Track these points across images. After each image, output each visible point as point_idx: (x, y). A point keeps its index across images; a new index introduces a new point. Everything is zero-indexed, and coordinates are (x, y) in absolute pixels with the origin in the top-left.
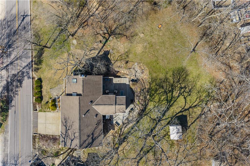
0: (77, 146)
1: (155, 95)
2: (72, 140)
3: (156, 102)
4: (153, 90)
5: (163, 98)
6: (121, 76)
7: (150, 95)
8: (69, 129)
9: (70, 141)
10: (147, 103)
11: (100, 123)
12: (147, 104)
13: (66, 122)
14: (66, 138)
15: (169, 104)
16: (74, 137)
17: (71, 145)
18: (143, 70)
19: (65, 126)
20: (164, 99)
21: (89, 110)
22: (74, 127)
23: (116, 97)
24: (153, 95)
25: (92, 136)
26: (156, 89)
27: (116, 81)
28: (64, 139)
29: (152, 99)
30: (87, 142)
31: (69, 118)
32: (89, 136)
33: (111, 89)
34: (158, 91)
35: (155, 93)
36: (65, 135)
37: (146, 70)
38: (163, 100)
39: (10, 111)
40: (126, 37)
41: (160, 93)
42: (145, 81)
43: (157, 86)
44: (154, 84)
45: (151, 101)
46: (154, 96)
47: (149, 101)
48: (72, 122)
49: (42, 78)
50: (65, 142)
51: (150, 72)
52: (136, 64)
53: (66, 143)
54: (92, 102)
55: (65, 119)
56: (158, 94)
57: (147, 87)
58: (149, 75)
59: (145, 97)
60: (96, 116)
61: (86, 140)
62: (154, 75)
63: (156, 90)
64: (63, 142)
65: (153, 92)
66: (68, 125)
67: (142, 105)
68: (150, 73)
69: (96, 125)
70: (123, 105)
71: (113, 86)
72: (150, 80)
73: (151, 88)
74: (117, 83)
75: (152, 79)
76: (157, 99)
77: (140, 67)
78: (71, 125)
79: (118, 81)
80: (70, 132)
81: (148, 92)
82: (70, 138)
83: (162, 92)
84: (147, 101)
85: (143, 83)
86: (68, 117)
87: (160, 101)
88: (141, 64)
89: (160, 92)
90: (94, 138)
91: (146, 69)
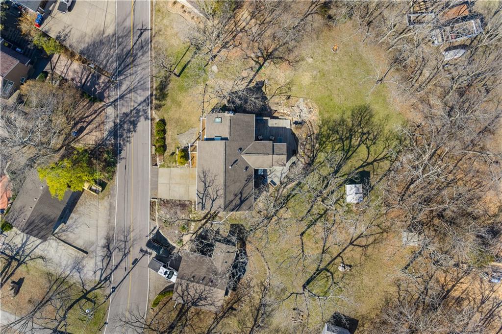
0: (220, 207)
1: (327, 142)
2: (213, 201)
3: (327, 153)
4: (324, 136)
5: (337, 147)
6: (280, 117)
7: (320, 144)
8: (209, 186)
9: (211, 201)
10: (315, 154)
11: (251, 180)
12: (316, 156)
13: (205, 176)
14: (204, 198)
15: (346, 156)
16: (217, 196)
17: (211, 207)
18: (310, 108)
19: (204, 182)
20: (338, 149)
21: (237, 160)
22: (216, 183)
23: (273, 145)
24: (324, 142)
25: (240, 196)
26: (329, 134)
27: (272, 123)
28: (202, 199)
29: (322, 149)
30: (234, 203)
31: (209, 171)
32: (236, 195)
33: (265, 134)
34: (331, 138)
35: (326, 141)
36: (204, 194)
37: (315, 108)
38: (337, 151)
39: (118, 165)
40: (288, 62)
41: (334, 141)
42: (313, 123)
43: (330, 130)
44: (326, 128)
45: (322, 151)
46: (326, 145)
47: (317, 151)
48: (213, 176)
49: (166, 119)
50: (202, 204)
51: (320, 111)
52: (301, 100)
53: (204, 205)
54: (240, 149)
55: (204, 173)
56: (331, 142)
57: (315, 132)
58: (319, 115)
59: (313, 146)
60: (246, 169)
61: (232, 201)
62: (326, 116)
63: (328, 136)
64: (201, 204)
65: (324, 139)
66: (208, 180)
67: (309, 157)
68: (320, 113)
69: (246, 181)
70: (283, 154)
71: (268, 131)
72: (321, 122)
73: (321, 134)
74: (273, 127)
75: (323, 120)
76: (329, 148)
77: (306, 104)
78: (213, 180)
79: (276, 124)
80: (210, 190)
81: (317, 140)
82: (210, 198)
83: (336, 139)
84: (315, 152)
85: (310, 127)
86: (208, 169)
87: (333, 151)
88: (309, 101)
89: (334, 139)
90: (242, 198)
91: (315, 106)
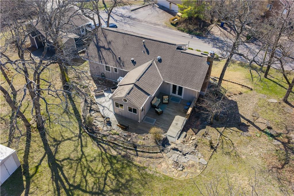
1: (109, 168)
3: (91, 161)
4: (123, 167)
7: (115, 157)
18: (183, 168)
21: (148, 53)
23: (149, 95)
24: (111, 163)
25: (107, 47)
26: (121, 176)
29: (104, 156)
30: (102, 39)
32: (109, 43)
34: (113, 177)
35: (112, 167)
37: (179, 176)
38: (85, 177)
41: (105, 179)
42: (155, 161)
43: (128, 181)
44: (136, 176)
46: (107, 164)
51: (172, 179)
52: (204, 161)
56: (106, 174)
57: (138, 159)
58: (164, 176)
59: (115, 146)
60: (133, 61)
61: (106, 38)
62: (157, 186)
63: (118, 174)
65: (118, 166)
68: (167, 179)
69: (120, 58)
70: (128, 94)
72: (151, 173)
73: (129, 166)
74: (173, 120)
75: (152, 177)
76: (98, 167)
77: (193, 165)
79: (177, 124)
81: (123, 156)
85: (150, 155)
87: (88, 170)
88: (198, 171)
91: (183, 176)
